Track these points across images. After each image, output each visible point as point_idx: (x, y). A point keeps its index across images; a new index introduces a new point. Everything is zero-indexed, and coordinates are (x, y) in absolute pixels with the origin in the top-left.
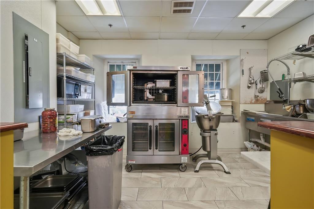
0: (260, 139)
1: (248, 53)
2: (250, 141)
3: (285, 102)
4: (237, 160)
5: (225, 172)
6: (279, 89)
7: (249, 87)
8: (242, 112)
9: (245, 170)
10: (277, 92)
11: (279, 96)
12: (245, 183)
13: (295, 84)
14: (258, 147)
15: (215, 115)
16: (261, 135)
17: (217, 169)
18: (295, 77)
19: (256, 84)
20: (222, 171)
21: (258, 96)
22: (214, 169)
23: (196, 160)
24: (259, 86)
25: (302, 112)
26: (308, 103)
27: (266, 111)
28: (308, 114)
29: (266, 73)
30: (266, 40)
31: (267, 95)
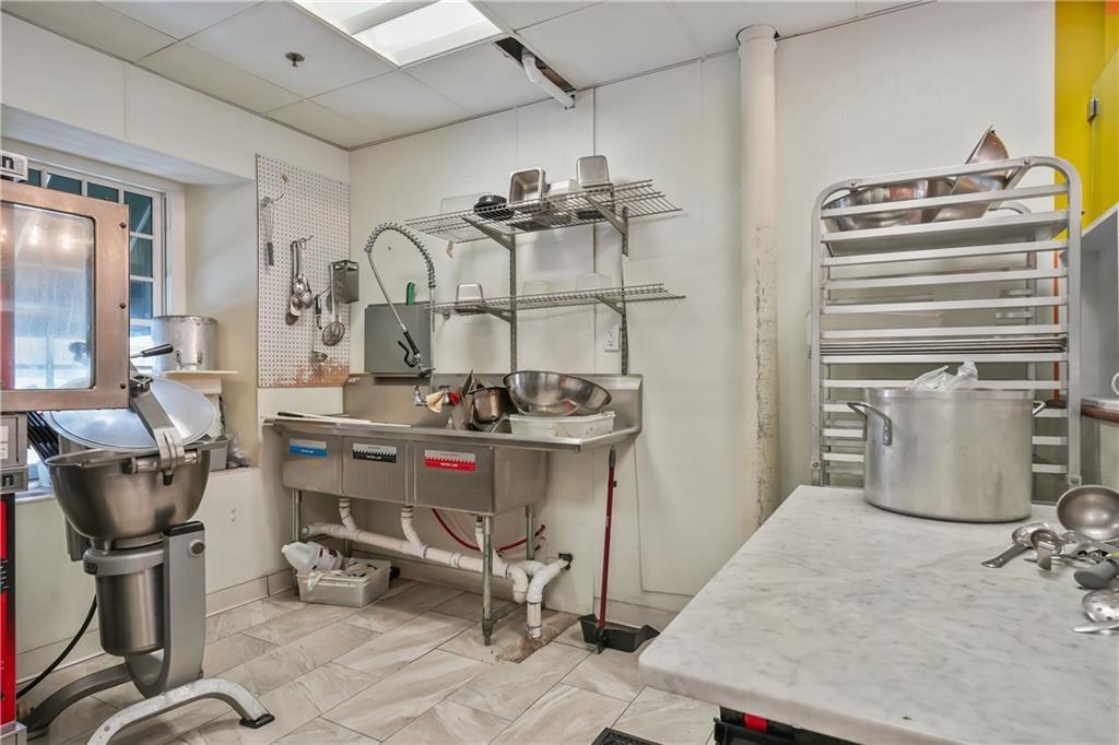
0: (339, 522)
1: (285, 179)
2: (304, 540)
3: (423, 378)
4: (263, 634)
5: (247, 722)
6: (406, 334)
7: (291, 319)
8: (265, 422)
9: (320, 671)
10: (400, 343)
11: (406, 360)
12: (353, 735)
13: (447, 322)
14: (336, 555)
15: (195, 450)
16: (341, 505)
17: (197, 723)
18: (461, 299)
19: (318, 311)
20: (229, 724)
21: (325, 356)
22: (180, 729)
23: (47, 725)
24: (327, 317)
25: (495, 413)
26: (518, 382)
27: (346, 413)
28: (512, 418)
29: (351, 273)
30: (346, 149)
31: (352, 355)
